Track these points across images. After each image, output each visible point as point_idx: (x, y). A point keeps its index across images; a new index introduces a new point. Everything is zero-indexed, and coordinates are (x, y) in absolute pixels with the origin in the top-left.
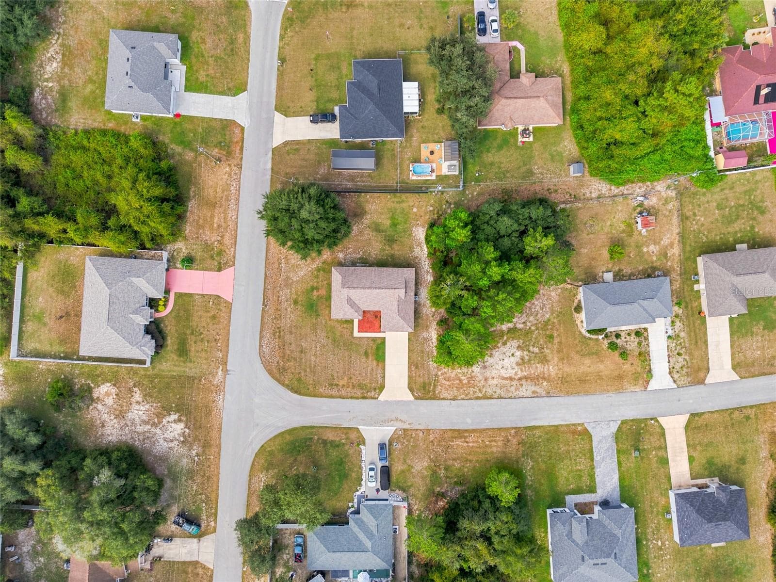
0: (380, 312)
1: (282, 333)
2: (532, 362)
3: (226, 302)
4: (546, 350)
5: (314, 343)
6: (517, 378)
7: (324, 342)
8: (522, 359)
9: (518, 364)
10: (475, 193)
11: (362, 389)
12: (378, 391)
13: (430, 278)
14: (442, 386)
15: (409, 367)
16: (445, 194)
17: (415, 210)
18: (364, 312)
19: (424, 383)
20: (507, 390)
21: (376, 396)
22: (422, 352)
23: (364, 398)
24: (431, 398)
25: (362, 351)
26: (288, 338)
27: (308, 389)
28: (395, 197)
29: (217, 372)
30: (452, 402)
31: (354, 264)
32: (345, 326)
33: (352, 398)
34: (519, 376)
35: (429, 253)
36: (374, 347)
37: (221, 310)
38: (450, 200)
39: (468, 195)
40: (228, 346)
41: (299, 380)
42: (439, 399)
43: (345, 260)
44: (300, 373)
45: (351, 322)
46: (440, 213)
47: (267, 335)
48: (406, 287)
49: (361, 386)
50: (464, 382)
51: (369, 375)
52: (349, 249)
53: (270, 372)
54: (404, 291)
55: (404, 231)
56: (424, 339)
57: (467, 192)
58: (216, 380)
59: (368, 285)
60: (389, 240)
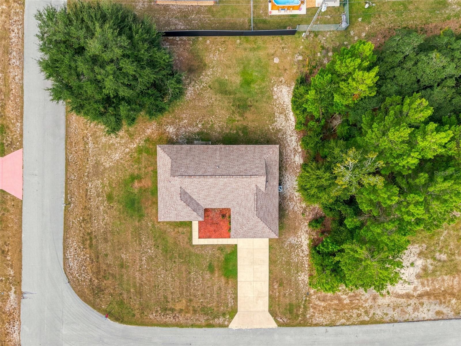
0: (229, 210)
1: (94, 241)
2: (438, 273)
3: (14, 199)
4: (457, 257)
5: (138, 253)
6: (415, 294)
7: (151, 252)
8: (425, 269)
9: (418, 276)
10: (364, 34)
11: (206, 314)
12: (228, 316)
13: (298, 160)
14: (315, 308)
15: (271, 285)
16: (319, 36)
17: (276, 60)
18: (206, 210)
19: (291, 305)
20: (402, 311)
21: (226, 323)
22: (288, 263)
23: (209, 326)
24: (299, 325)
25: (206, 264)
26: (102, 246)
27: (134, 315)
28: (247, 41)
29: (8, 295)
30: (329, 328)
31: (190, 141)
32: (180, 229)
33: (193, 326)
34: (419, 292)
35: (299, 123)
36: (222, 258)
37: (8, 211)
38: (327, 45)
39: (353, 37)
40: (20, 260)
41: (121, 303)
42: (311, 325)
43: (177, 136)
44: (121, 294)
45: (189, 224)
46: (314, 64)
47: (74, 243)
48: (267, 174)
49: (205, 311)
50: (345, 302)
51: (215, 296)
52: (182, 119)
53: (82, 295)
54: (264, 178)
55: (262, 92)
56: (292, 246)
57: (352, 33)
58: (8, 306)
59: (210, 170)
60: (239, 106)
